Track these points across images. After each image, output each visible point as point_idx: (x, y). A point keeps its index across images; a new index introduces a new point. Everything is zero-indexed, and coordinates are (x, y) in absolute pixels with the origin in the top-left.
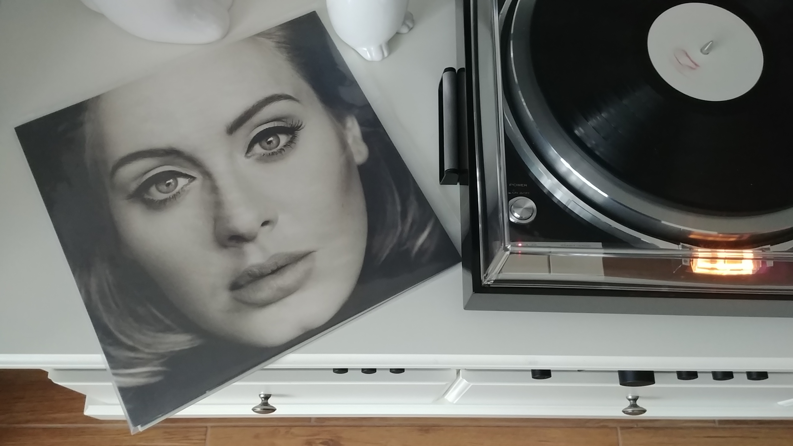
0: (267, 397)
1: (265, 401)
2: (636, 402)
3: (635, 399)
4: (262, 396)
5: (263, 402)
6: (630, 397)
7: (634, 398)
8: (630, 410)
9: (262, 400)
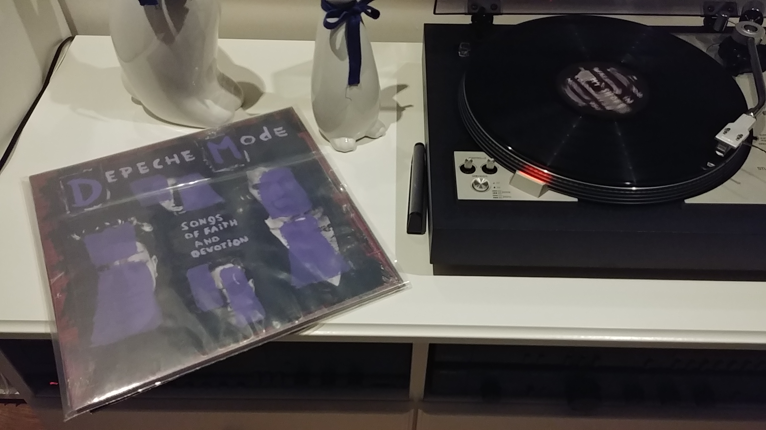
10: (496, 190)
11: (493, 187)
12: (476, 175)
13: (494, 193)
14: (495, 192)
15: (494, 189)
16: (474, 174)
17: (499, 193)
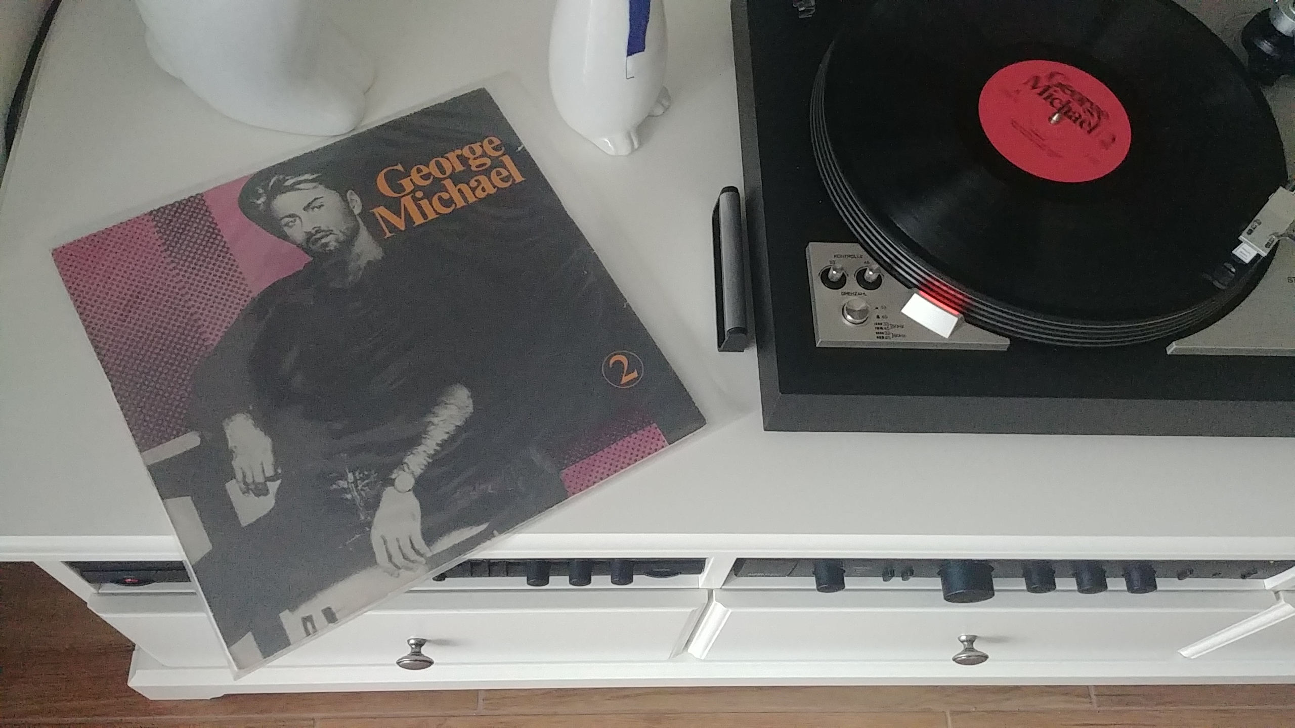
0: (420, 643)
1: (417, 650)
2: (972, 644)
3: (971, 640)
4: (412, 642)
5: (413, 651)
6: (963, 638)
7: (969, 639)
8: (963, 656)
9: (412, 648)
10: (880, 322)
11: (876, 317)
12: (848, 291)
13: (878, 328)
14: (879, 326)
15: (878, 321)
16: (844, 289)
17: (885, 329)
